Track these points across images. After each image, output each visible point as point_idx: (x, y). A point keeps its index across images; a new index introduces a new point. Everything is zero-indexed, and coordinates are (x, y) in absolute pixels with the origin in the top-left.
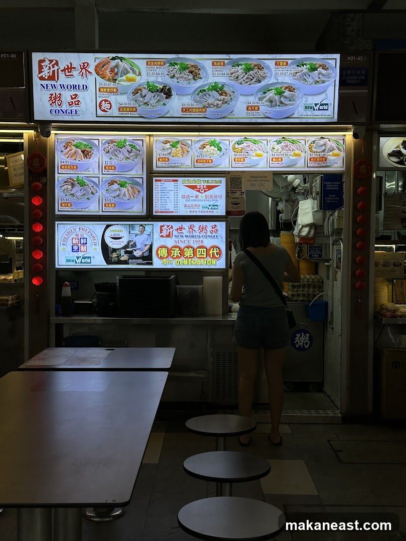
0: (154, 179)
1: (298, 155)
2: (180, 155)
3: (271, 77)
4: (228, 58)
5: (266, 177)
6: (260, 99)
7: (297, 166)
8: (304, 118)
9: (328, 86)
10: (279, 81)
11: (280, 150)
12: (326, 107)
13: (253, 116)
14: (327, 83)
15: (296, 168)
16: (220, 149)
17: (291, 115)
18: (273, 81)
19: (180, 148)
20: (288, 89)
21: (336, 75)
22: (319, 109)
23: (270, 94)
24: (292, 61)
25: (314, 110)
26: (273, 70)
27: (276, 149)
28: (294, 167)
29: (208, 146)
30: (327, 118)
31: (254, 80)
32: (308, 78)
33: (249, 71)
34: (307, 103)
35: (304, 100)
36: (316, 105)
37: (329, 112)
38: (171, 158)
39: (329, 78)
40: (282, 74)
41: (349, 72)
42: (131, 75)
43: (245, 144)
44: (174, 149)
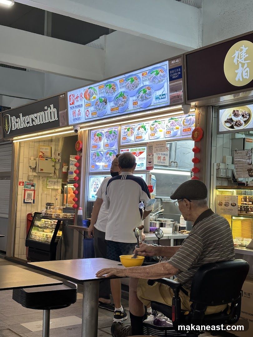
0: (121, 150)
1: (177, 128)
2: (130, 135)
3: (141, 83)
4: (125, 77)
5: (163, 144)
6: (138, 97)
7: (177, 136)
8: (156, 105)
9: (164, 83)
10: (144, 85)
11: (170, 126)
12: (164, 96)
13: (136, 108)
14: (164, 81)
15: (177, 137)
16: (145, 130)
17: (150, 104)
18: (142, 85)
19: (130, 131)
20: (148, 89)
21: (167, 75)
22: (162, 98)
23: (141, 93)
24: (149, 71)
25: (159, 99)
26: (141, 78)
27: (168, 126)
28: (176, 137)
29: (141, 128)
30: (165, 103)
31: (135, 87)
32: (156, 80)
33: (132, 82)
34: (156, 95)
35: (155, 93)
36: (160, 95)
37: (166, 99)
38: (127, 137)
39: (165, 77)
40: (145, 80)
41: (173, 71)
42: (94, 96)
43: (155, 125)
44: (128, 132)
